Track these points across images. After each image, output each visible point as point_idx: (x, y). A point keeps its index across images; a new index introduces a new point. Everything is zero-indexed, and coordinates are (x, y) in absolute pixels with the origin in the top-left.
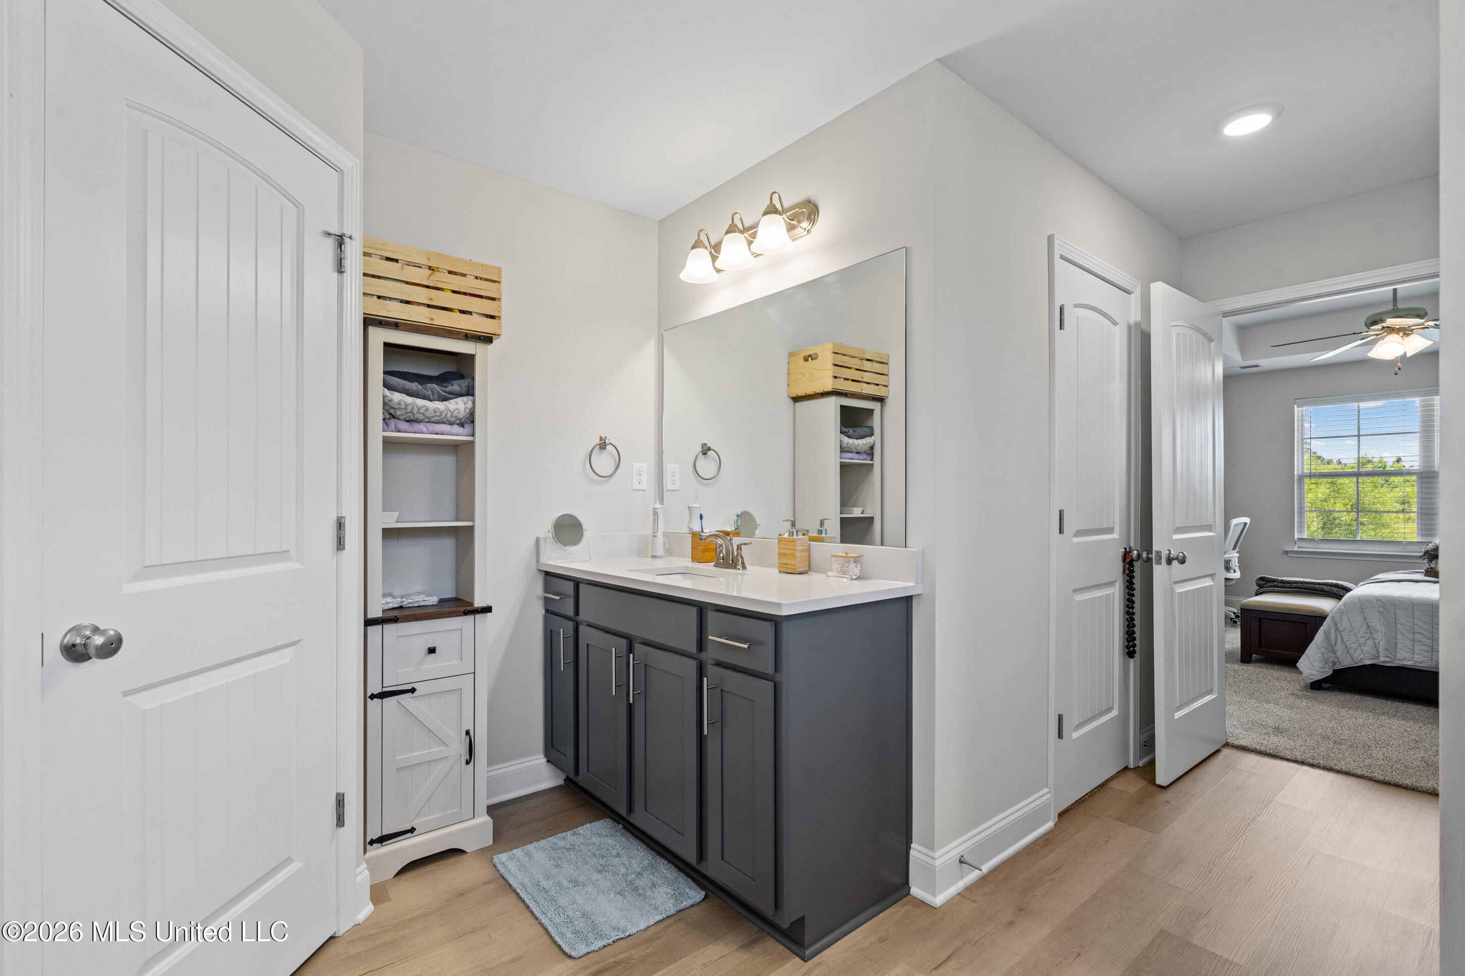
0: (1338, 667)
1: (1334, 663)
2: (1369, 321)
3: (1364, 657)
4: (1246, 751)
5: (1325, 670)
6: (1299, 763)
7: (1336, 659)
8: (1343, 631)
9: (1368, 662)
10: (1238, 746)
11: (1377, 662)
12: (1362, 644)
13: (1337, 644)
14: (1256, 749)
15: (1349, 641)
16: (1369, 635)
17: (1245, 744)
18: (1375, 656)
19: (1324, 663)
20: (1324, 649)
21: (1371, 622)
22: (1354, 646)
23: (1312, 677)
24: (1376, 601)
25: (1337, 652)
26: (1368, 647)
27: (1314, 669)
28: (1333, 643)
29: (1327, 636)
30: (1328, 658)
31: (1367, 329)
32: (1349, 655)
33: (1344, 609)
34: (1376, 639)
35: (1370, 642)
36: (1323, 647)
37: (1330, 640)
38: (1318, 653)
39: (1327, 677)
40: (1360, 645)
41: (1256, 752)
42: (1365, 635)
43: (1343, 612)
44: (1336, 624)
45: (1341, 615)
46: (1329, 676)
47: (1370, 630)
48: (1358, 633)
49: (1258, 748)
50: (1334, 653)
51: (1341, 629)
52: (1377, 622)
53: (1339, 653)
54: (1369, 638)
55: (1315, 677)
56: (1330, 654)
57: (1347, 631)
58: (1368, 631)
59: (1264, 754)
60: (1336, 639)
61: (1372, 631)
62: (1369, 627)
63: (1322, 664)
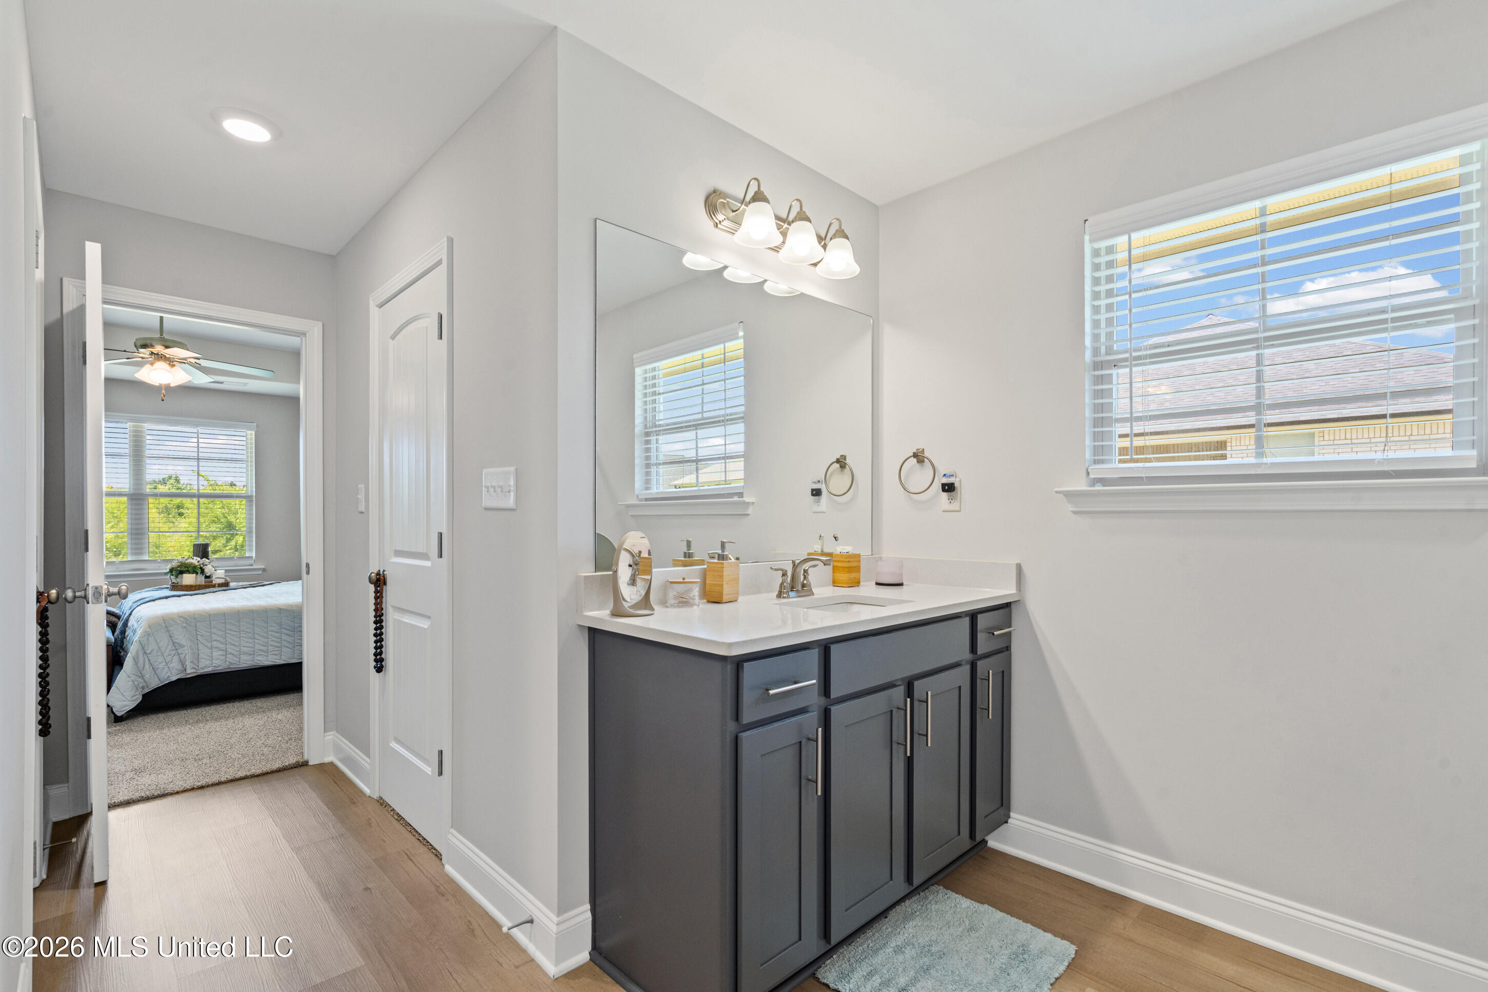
0: (147, 690)
1: (143, 688)
2: (139, 344)
3: (171, 673)
4: (131, 804)
5: (136, 697)
6: (189, 790)
7: (144, 683)
8: (149, 654)
9: (174, 678)
10: (121, 803)
11: (183, 675)
12: (169, 662)
13: (145, 668)
14: (143, 797)
15: (157, 662)
16: (174, 652)
17: (126, 798)
18: (181, 671)
19: (134, 691)
20: (133, 676)
21: (177, 639)
22: (161, 666)
23: (124, 709)
24: (179, 618)
25: (145, 676)
26: (175, 665)
27: (125, 699)
28: (141, 668)
29: (136, 660)
30: (138, 684)
31: (135, 350)
32: (156, 676)
33: (150, 631)
34: (182, 654)
35: (176, 658)
36: (133, 674)
37: (139, 666)
38: (129, 681)
39: (138, 704)
40: (167, 664)
41: (143, 800)
42: (172, 652)
43: (149, 635)
44: (143, 648)
45: (148, 637)
46: (140, 702)
47: (176, 646)
48: (165, 652)
49: (143, 795)
50: (142, 677)
51: (148, 652)
52: (181, 637)
53: (147, 676)
54: (174, 655)
55: (127, 708)
56: (140, 679)
57: (154, 653)
58: (174, 648)
59: (151, 798)
60: (144, 663)
61: (176, 647)
62: (174, 644)
63: (133, 693)
